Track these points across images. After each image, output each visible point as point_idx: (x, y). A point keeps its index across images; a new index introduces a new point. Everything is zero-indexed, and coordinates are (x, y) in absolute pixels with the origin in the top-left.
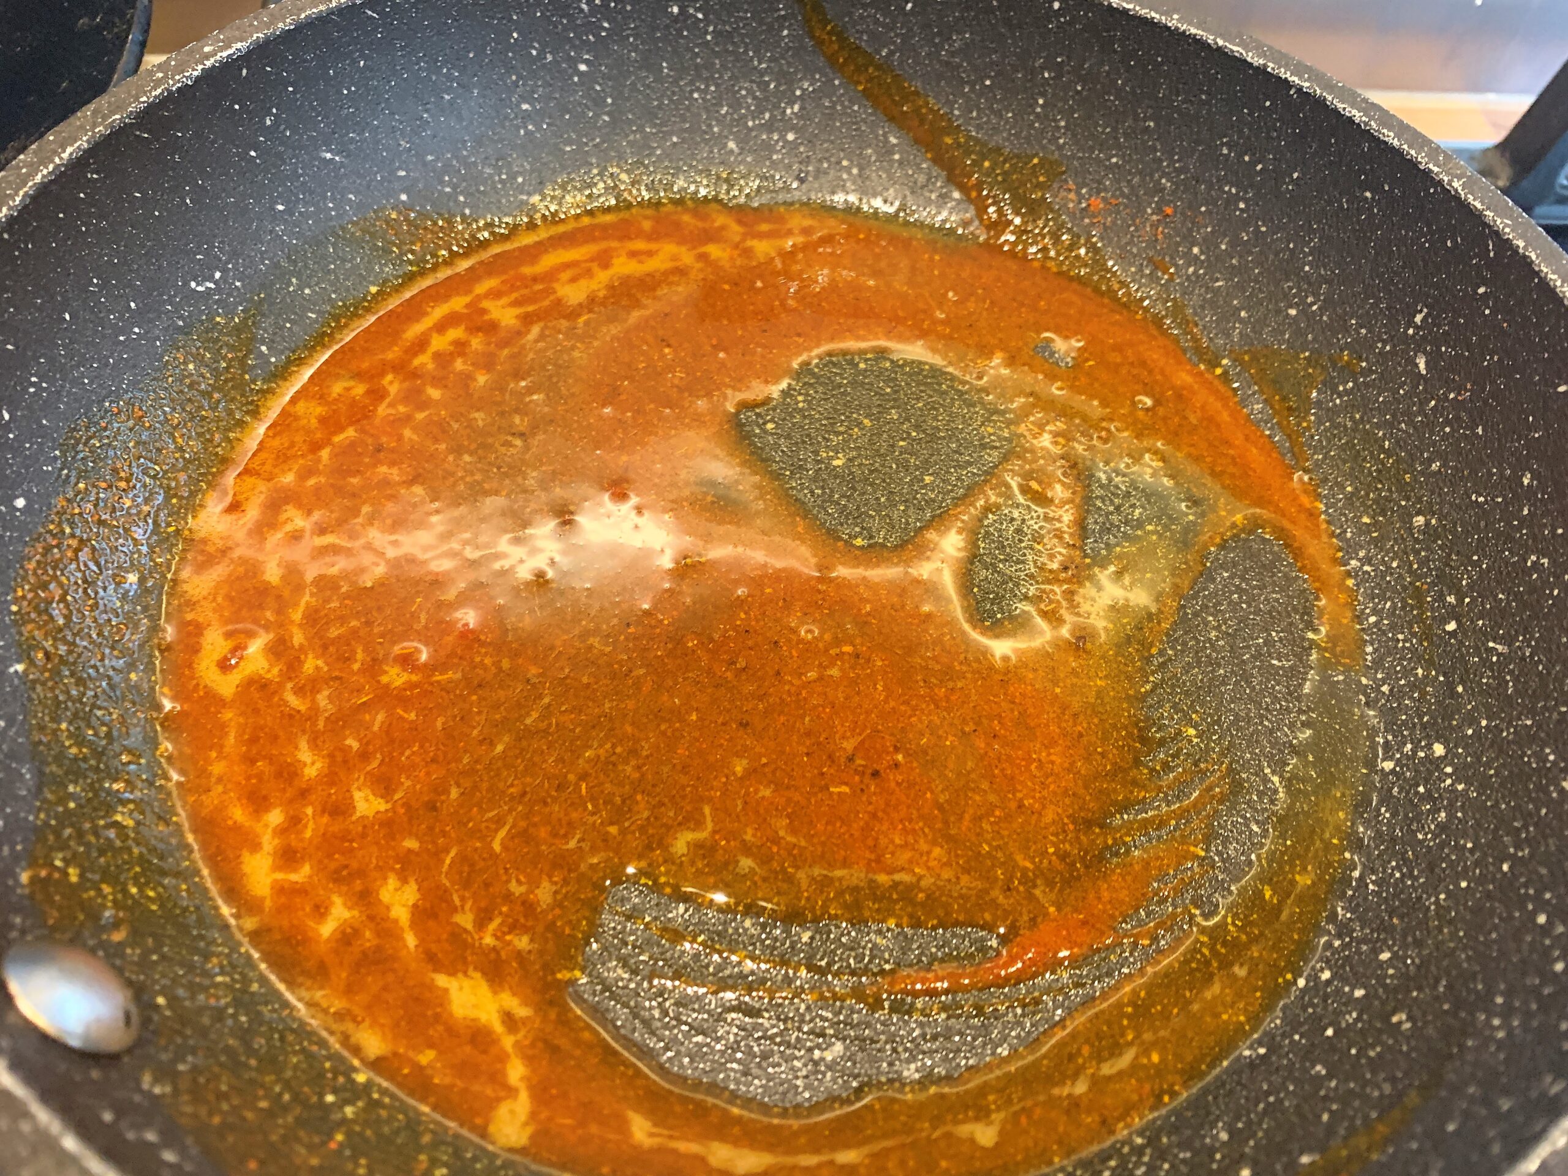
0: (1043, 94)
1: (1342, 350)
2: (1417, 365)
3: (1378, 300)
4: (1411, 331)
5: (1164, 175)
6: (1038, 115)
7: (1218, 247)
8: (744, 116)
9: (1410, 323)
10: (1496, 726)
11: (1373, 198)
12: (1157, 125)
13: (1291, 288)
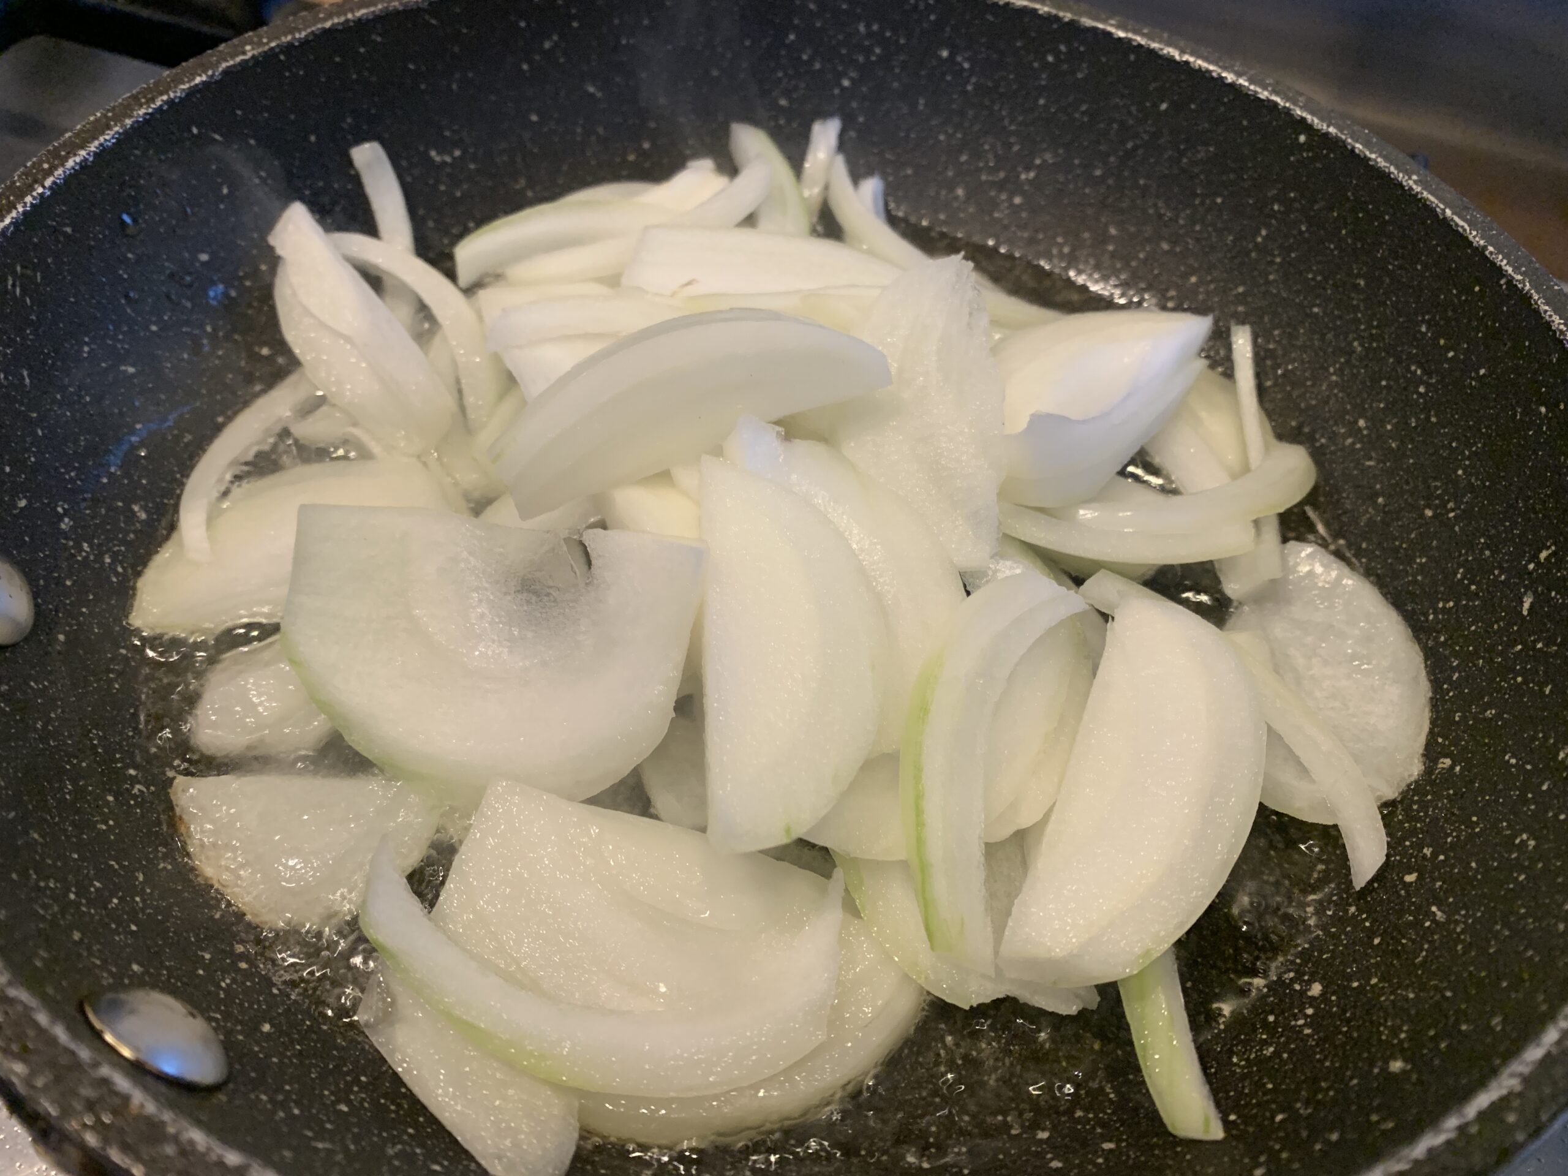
0: (1268, 226)
1: (1459, 566)
2: (1522, 602)
3: (1514, 524)
4: (1531, 566)
5: (1360, 338)
6: (1256, 244)
7: (1383, 423)
8: (979, 170)
9: (1535, 558)
10: (1383, 988)
11: (1546, 416)
12: (1367, 284)
13: (1437, 488)
